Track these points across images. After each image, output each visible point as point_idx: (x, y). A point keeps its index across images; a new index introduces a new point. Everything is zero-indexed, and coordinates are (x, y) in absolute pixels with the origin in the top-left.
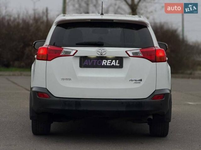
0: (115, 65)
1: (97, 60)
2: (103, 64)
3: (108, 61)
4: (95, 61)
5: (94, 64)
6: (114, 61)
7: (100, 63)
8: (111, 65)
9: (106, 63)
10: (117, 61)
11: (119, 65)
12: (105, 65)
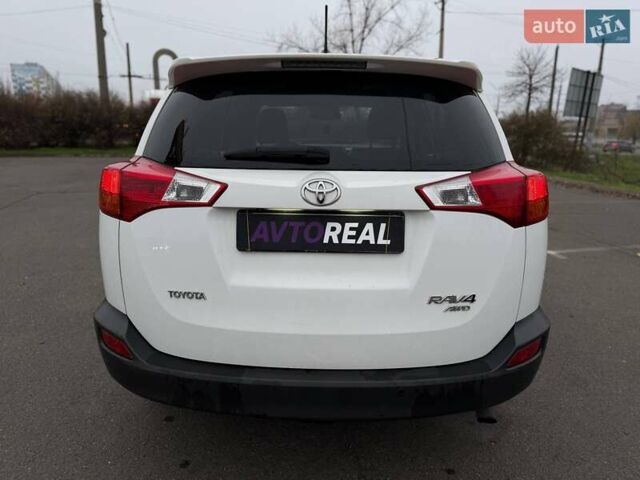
0: (372, 242)
1: (302, 225)
6: (369, 227)
7: (318, 232)
10: (383, 225)
11: (389, 242)
12: (336, 241)
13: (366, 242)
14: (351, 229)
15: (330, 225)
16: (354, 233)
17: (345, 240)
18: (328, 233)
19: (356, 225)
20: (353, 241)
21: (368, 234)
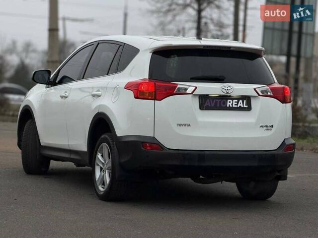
0: (242, 106)
1: (220, 100)
2: (228, 106)
3: (234, 101)
4: (218, 101)
5: (218, 105)
6: (241, 101)
7: (225, 103)
8: (238, 106)
9: (232, 104)
10: (245, 101)
11: (247, 106)
12: (231, 106)
13: (240, 106)
14: (235, 102)
15: (229, 101)
16: (236, 103)
17: (234, 106)
18: (228, 103)
19: (236, 101)
20: (236, 106)
21: (240, 104)
